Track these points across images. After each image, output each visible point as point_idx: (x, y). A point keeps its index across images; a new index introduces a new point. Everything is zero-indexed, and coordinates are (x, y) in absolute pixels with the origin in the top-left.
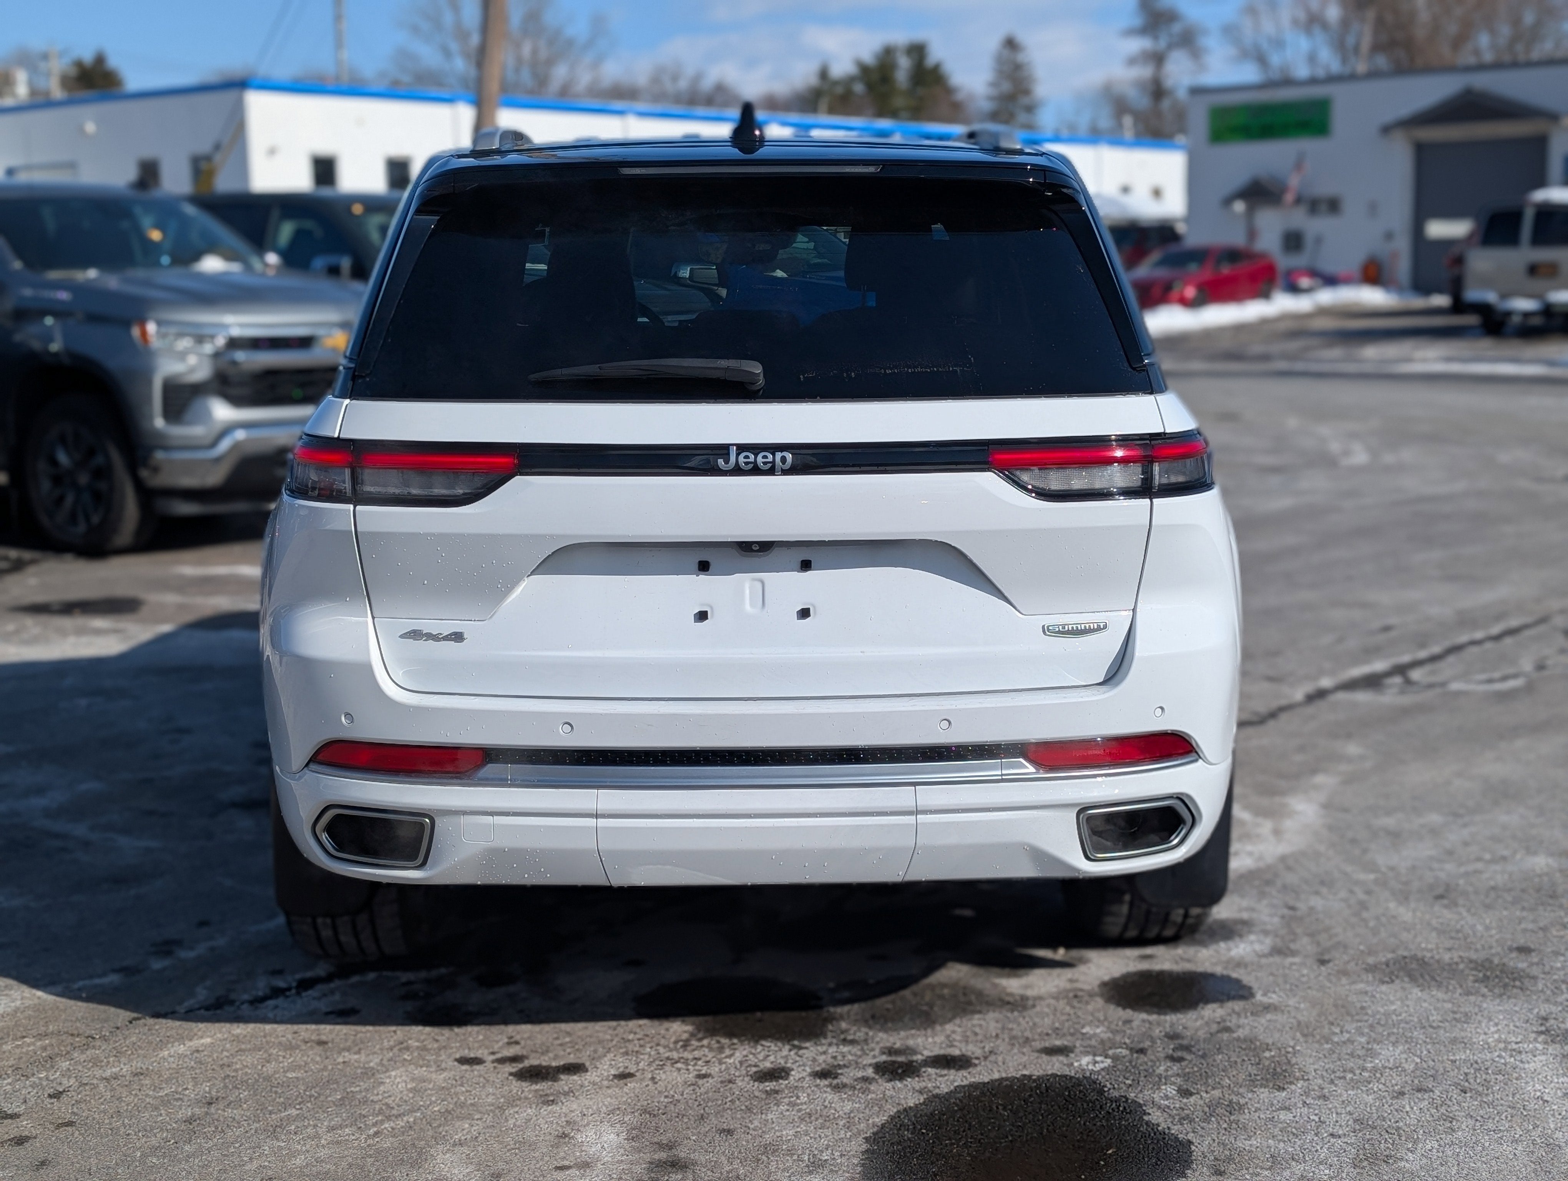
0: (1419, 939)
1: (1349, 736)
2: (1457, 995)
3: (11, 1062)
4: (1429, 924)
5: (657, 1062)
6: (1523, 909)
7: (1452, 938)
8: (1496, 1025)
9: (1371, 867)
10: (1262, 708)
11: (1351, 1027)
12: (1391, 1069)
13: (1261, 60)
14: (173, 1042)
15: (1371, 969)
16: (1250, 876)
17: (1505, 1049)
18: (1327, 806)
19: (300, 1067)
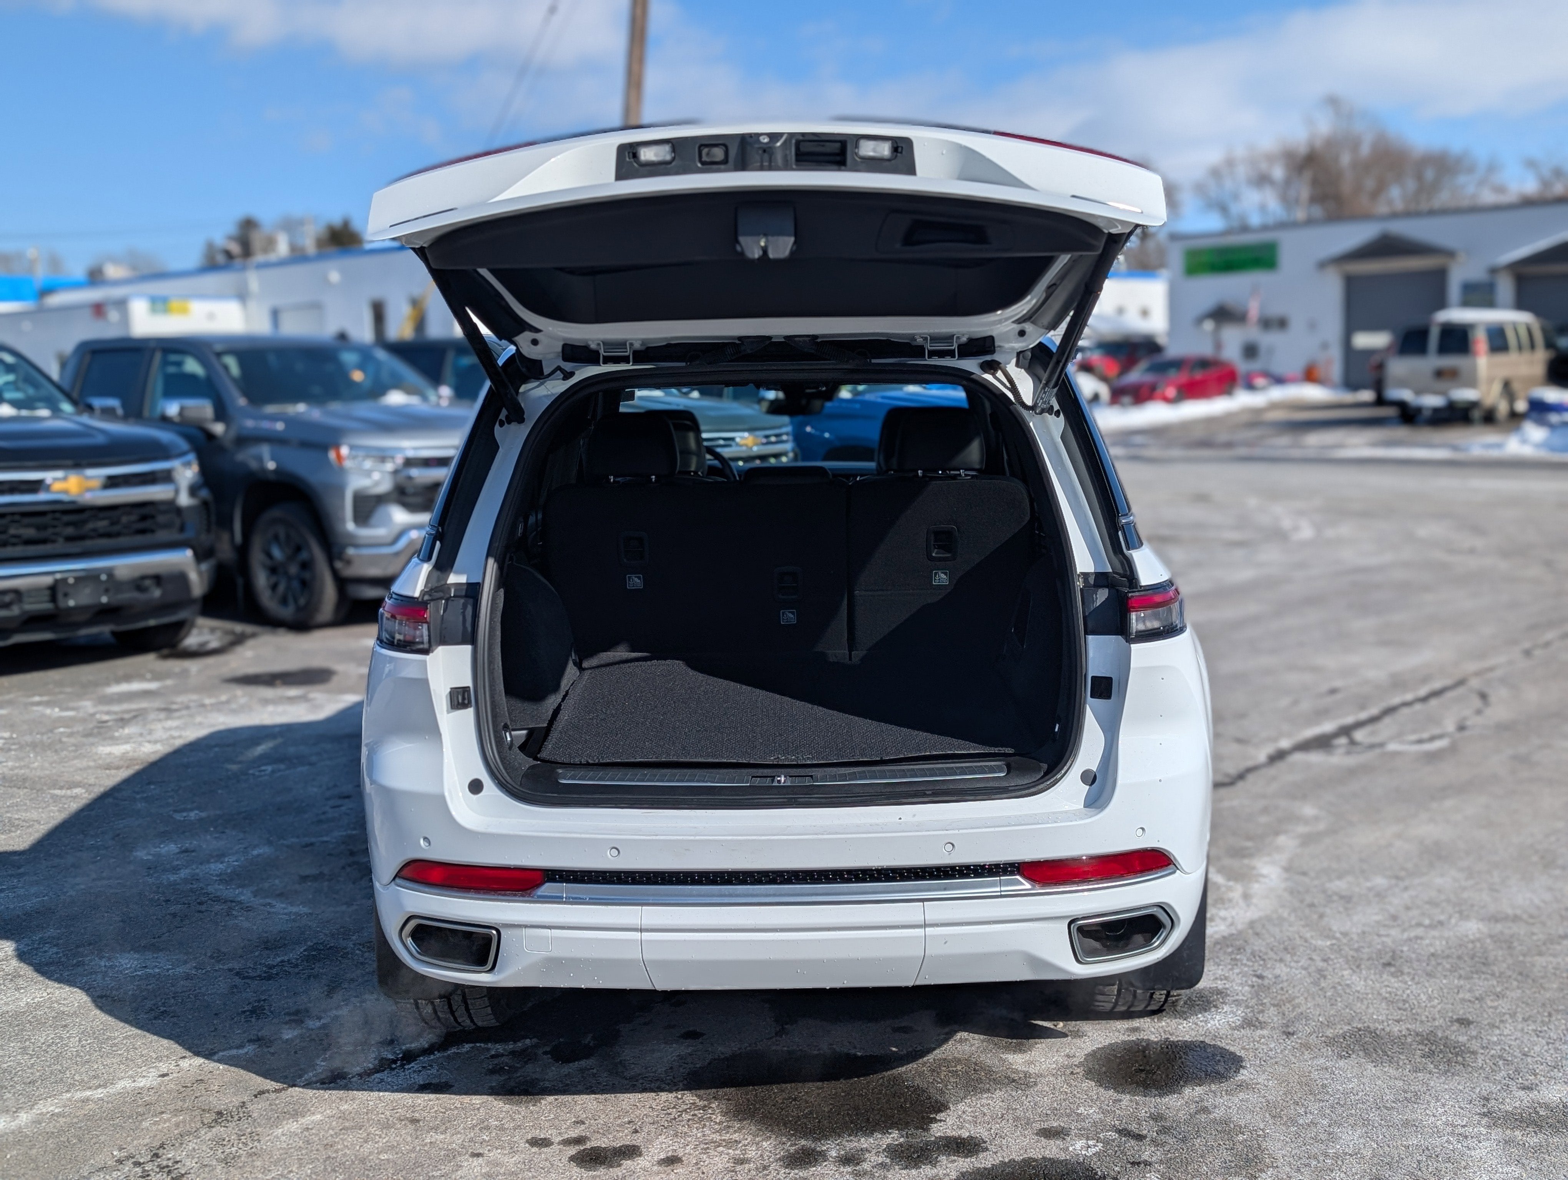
0: (1371, 1010)
1: (1304, 797)
2: (1406, 1072)
3: (147, 1141)
4: (1379, 994)
5: (702, 1146)
6: (1460, 977)
7: (1400, 1009)
8: (1444, 1105)
9: (1328, 934)
10: (1231, 768)
11: (1314, 1107)
12: (1351, 1155)
13: (1223, 209)
14: (289, 1119)
15: (1331, 1042)
16: (1224, 941)
17: (1452, 1133)
18: (1288, 869)
19: (393, 1147)
